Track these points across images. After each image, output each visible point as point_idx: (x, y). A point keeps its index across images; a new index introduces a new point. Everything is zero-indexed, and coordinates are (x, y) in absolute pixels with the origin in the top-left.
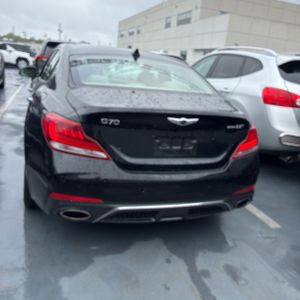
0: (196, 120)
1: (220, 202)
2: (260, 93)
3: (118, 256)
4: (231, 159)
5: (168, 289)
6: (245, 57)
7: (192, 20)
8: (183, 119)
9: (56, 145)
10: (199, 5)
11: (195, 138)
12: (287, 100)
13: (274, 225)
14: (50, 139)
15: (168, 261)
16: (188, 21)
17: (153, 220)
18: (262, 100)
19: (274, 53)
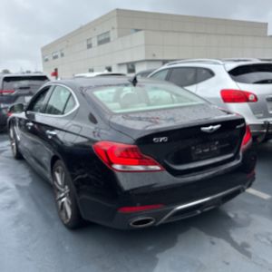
0: (218, 126)
1: (239, 186)
2: (219, 95)
3: (172, 249)
4: (241, 154)
5: (228, 264)
6: (196, 68)
7: (112, 39)
8: (211, 127)
9: (117, 167)
10: (116, 26)
11: (215, 140)
12: (242, 97)
13: (266, 196)
14: (111, 163)
15: (213, 243)
16: (107, 40)
17: (199, 212)
18: (222, 100)
19: (221, 63)
